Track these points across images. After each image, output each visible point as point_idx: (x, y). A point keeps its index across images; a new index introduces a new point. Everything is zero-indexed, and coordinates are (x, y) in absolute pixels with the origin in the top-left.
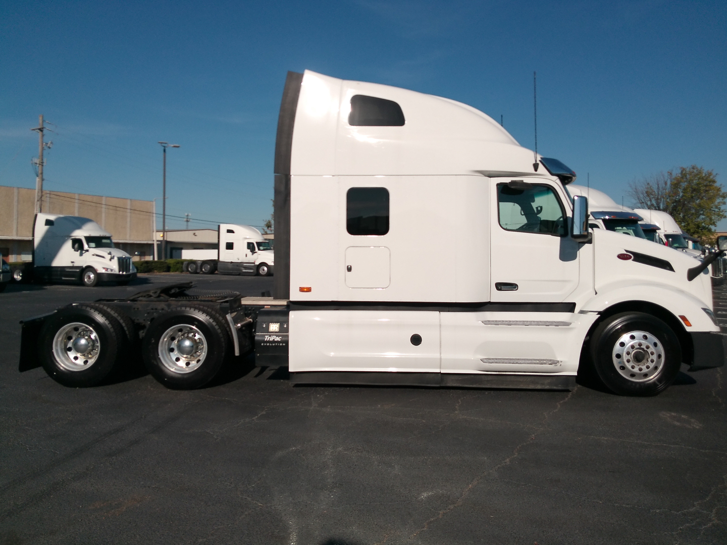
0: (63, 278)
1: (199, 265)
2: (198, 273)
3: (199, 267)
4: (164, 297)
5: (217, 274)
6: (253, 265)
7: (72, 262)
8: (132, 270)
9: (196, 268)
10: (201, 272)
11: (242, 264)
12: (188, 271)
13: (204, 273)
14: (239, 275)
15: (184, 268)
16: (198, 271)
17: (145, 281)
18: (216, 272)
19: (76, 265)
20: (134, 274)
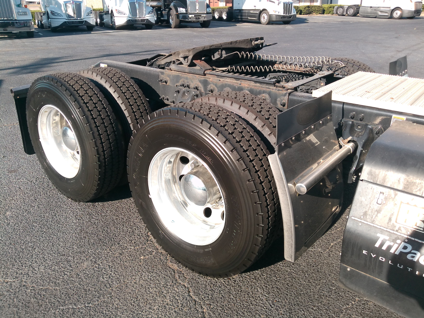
0: (249, 18)
1: (346, 9)
2: (344, 15)
3: (345, 11)
4: (201, 64)
5: (358, 16)
6: (388, 9)
7: (255, 6)
8: (294, 12)
9: (343, 12)
10: (347, 15)
11: (379, 8)
12: (337, 13)
13: (349, 15)
14: (375, 17)
15: (335, 12)
16: (345, 13)
17: (303, 21)
18: (358, 15)
19: (257, 8)
20: (295, 16)
